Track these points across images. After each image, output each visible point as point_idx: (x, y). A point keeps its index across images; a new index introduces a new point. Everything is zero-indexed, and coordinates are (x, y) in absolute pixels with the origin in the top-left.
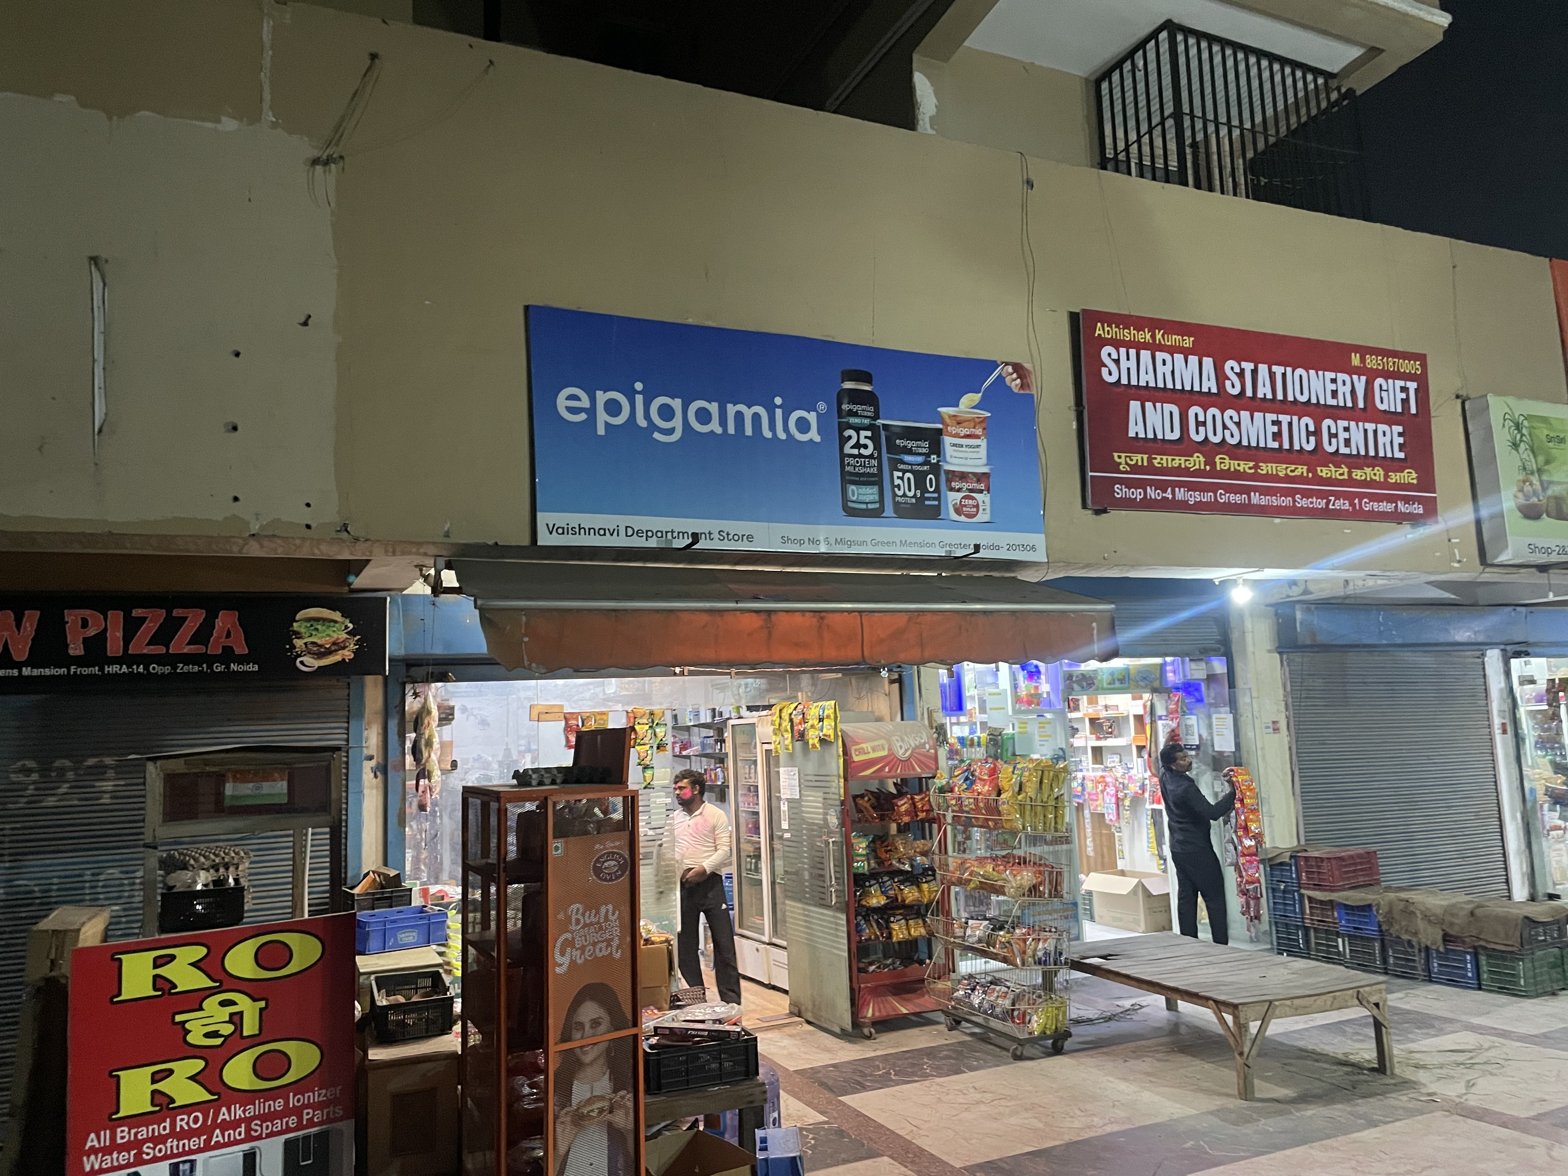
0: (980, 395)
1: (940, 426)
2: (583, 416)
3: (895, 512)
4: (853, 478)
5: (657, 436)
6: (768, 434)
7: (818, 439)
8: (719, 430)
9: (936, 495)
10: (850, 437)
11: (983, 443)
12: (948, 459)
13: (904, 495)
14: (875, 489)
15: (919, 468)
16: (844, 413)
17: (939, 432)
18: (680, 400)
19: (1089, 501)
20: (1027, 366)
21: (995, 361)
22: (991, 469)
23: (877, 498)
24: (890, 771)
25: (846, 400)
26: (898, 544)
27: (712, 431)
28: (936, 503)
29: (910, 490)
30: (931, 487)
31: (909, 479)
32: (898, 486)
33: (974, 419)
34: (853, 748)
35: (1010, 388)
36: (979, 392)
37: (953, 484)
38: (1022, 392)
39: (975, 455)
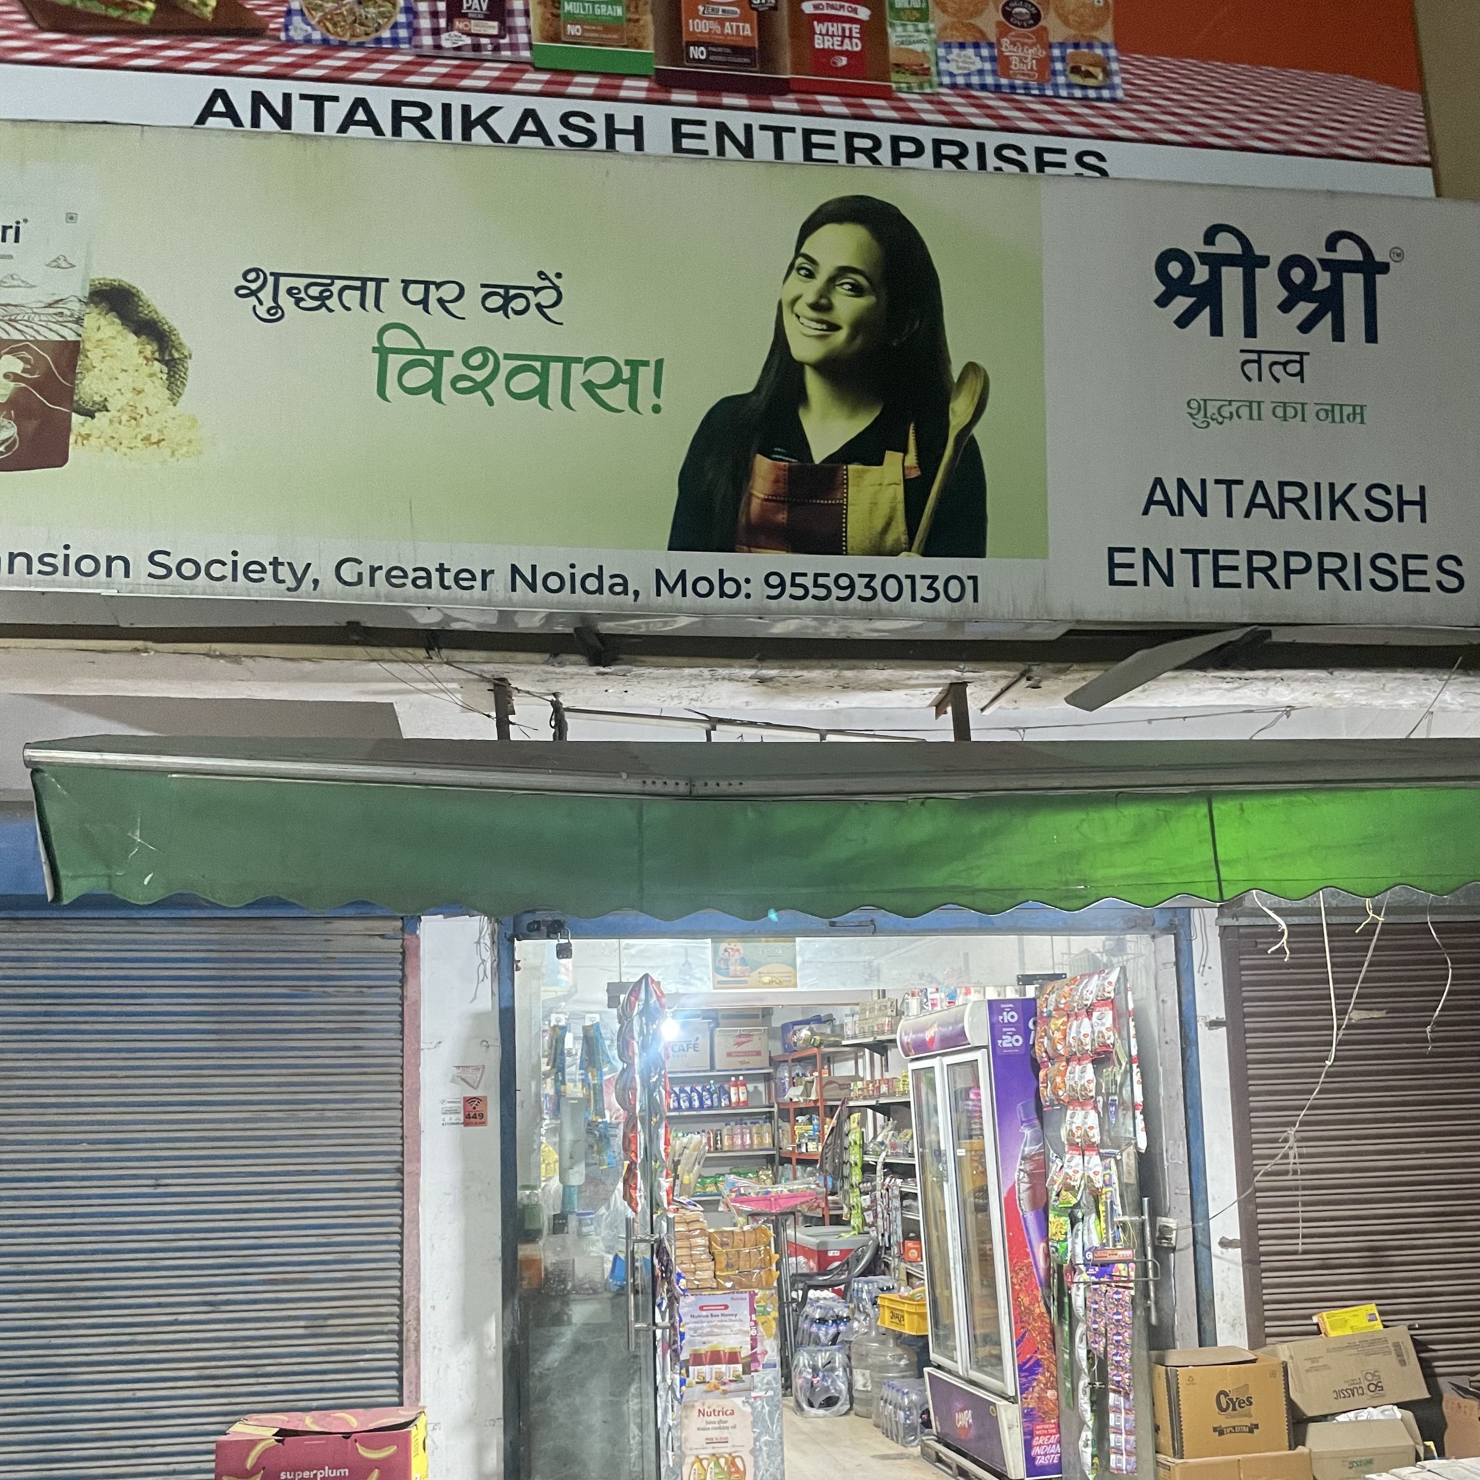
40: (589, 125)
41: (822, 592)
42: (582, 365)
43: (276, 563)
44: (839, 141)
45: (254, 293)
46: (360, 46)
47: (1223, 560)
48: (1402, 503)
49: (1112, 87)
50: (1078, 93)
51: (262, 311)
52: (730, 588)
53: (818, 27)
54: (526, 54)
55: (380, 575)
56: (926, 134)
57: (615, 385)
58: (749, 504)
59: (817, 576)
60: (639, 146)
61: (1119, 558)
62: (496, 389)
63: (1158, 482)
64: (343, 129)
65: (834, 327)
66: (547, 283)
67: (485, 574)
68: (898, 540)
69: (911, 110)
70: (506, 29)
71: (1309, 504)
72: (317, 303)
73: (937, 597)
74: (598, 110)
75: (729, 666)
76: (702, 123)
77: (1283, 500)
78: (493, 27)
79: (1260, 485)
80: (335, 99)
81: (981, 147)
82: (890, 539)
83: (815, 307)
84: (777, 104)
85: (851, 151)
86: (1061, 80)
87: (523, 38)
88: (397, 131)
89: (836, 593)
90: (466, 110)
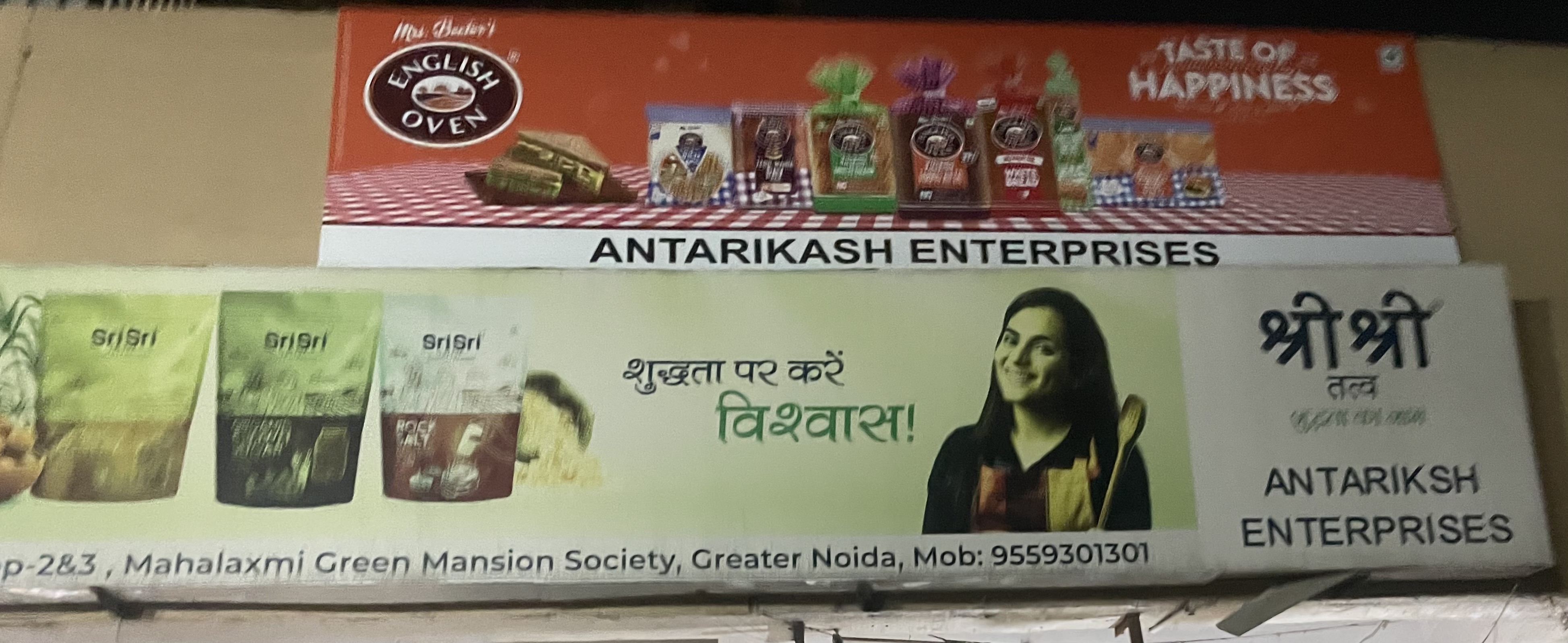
40: (854, 248)
41: (1034, 559)
42: (859, 411)
43: (652, 556)
44: (1027, 247)
45: (637, 375)
46: (698, 205)
47: (1328, 525)
48: (1459, 479)
49: (1216, 198)
50: (1193, 204)
51: (642, 388)
52: (967, 558)
53: (1008, 173)
54: (809, 204)
55: (723, 561)
56: (1088, 239)
57: (881, 424)
58: (978, 498)
59: (1029, 548)
60: (889, 259)
61: (1251, 526)
62: (800, 430)
63: (1274, 472)
64: (689, 259)
65: (1032, 377)
66: (832, 359)
67: (795, 557)
68: (1087, 520)
69: (1077, 223)
70: (796, 188)
71: (1388, 482)
72: (677, 380)
73: (1118, 558)
74: (860, 237)
75: (965, 608)
76: (931, 241)
77: (1369, 481)
78: (787, 187)
79: (1350, 471)
80: (683, 240)
81: (1126, 245)
82: (1081, 520)
83: (1018, 363)
84: (983, 225)
85: (1035, 254)
86: (1180, 196)
87: (807, 193)
88: (725, 260)
89: (1043, 559)
90: (771, 243)
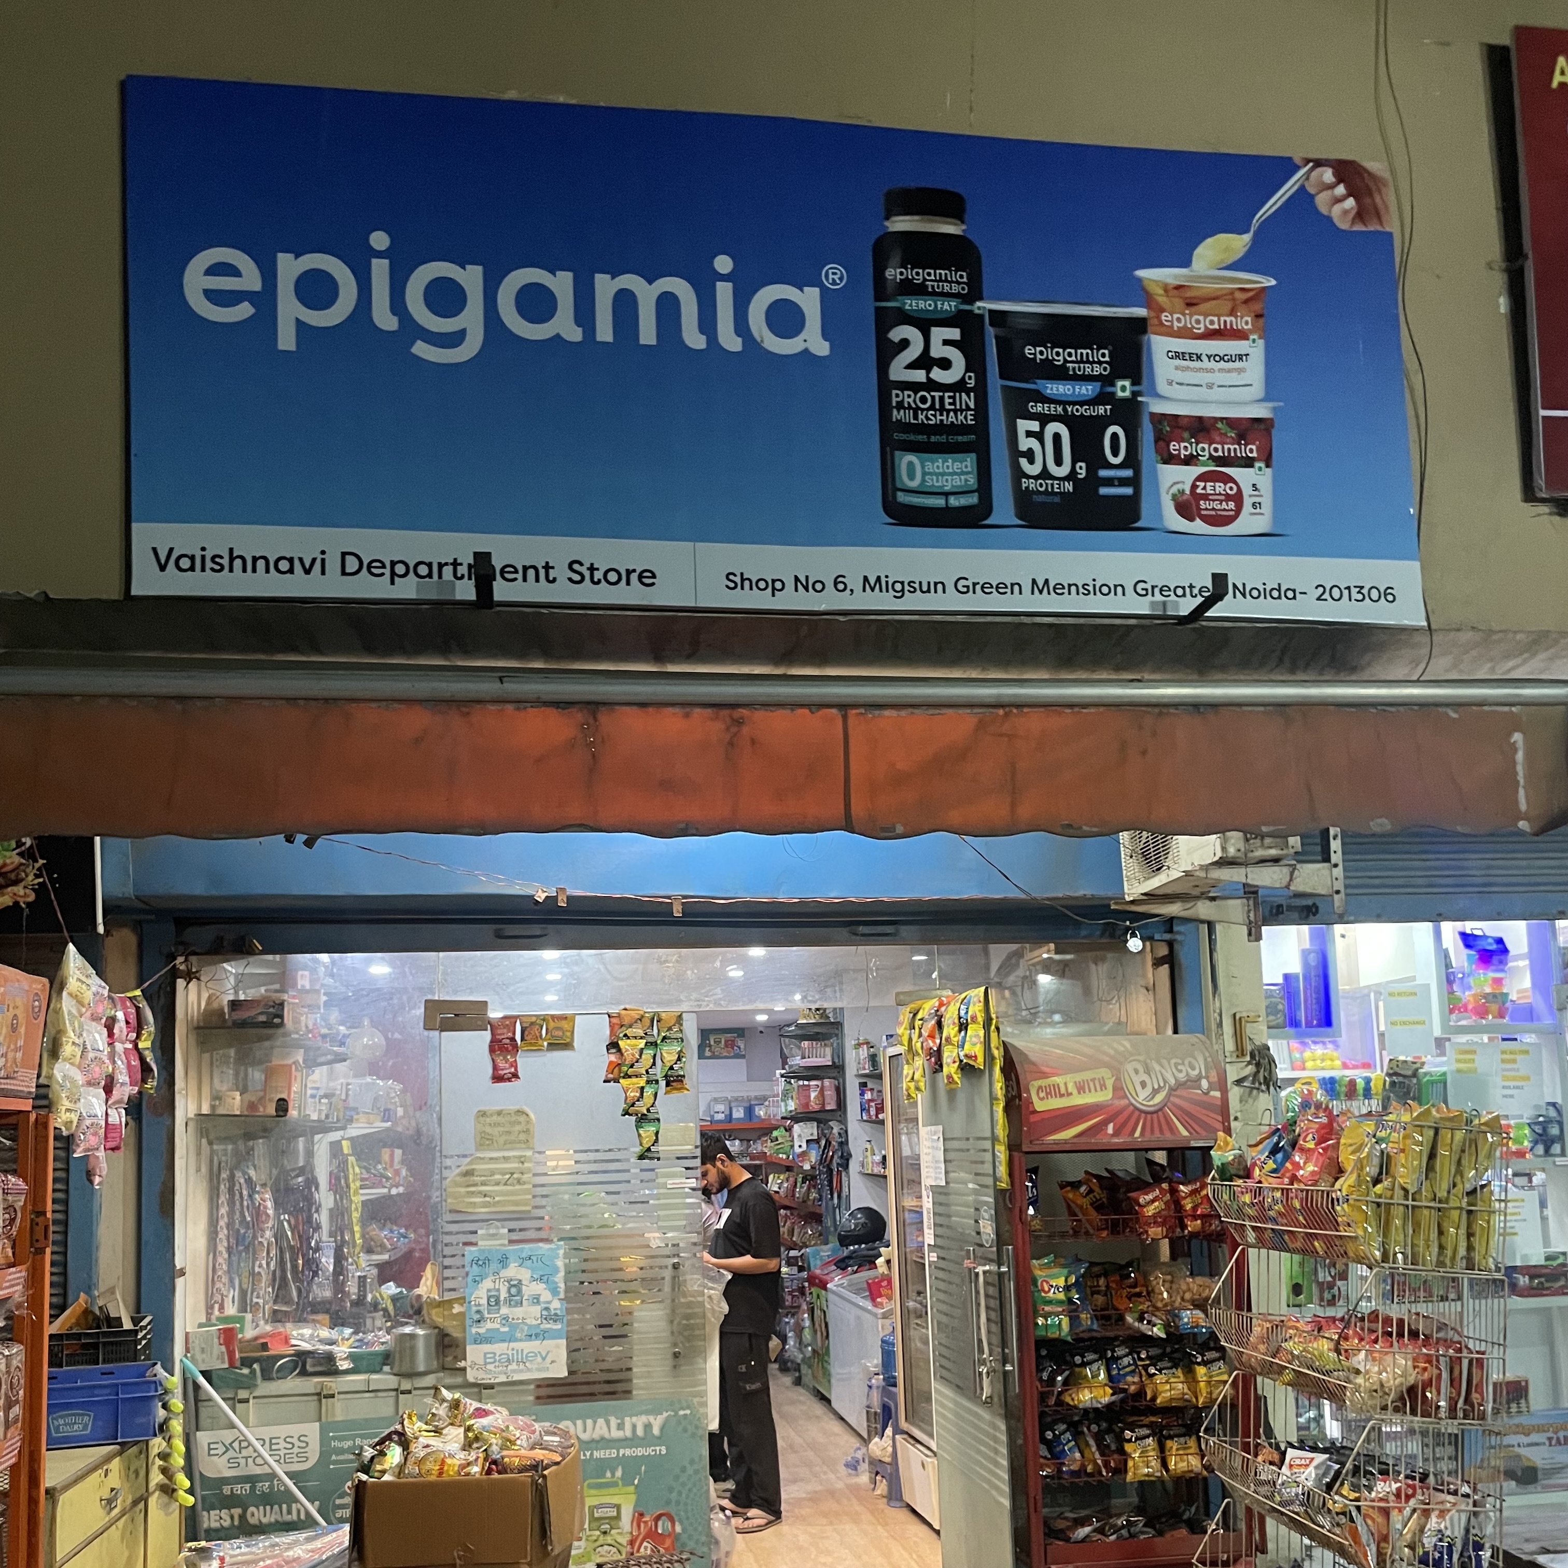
0: (1247, 238)
1: (1141, 312)
2: (244, 310)
3: (1020, 516)
4: (912, 437)
5: (421, 349)
6: (695, 340)
7: (822, 348)
8: (574, 334)
9: (1128, 473)
10: (905, 344)
11: (1255, 348)
12: (1162, 387)
13: (1045, 474)
14: (968, 462)
15: (1082, 410)
16: (890, 289)
17: (1139, 326)
18: (479, 269)
19: (1540, 481)
20: (1374, 166)
21: (1290, 159)
22: (1274, 409)
23: (972, 481)
24: (1116, 1133)
25: (896, 258)
26: (1027, 588)
27: (558, 336)
28: (1128, 491)
29: (1059, 462)
30: (1115, 453)
31: (1057, 437)
32: (1030, 455)
33: (1232, 292)
34: (1035, 1084)
35: (1329, 219)
36: (1247, 231)
37: (1174, 446)
38: (1359, 227)
39: (1234, 379)
